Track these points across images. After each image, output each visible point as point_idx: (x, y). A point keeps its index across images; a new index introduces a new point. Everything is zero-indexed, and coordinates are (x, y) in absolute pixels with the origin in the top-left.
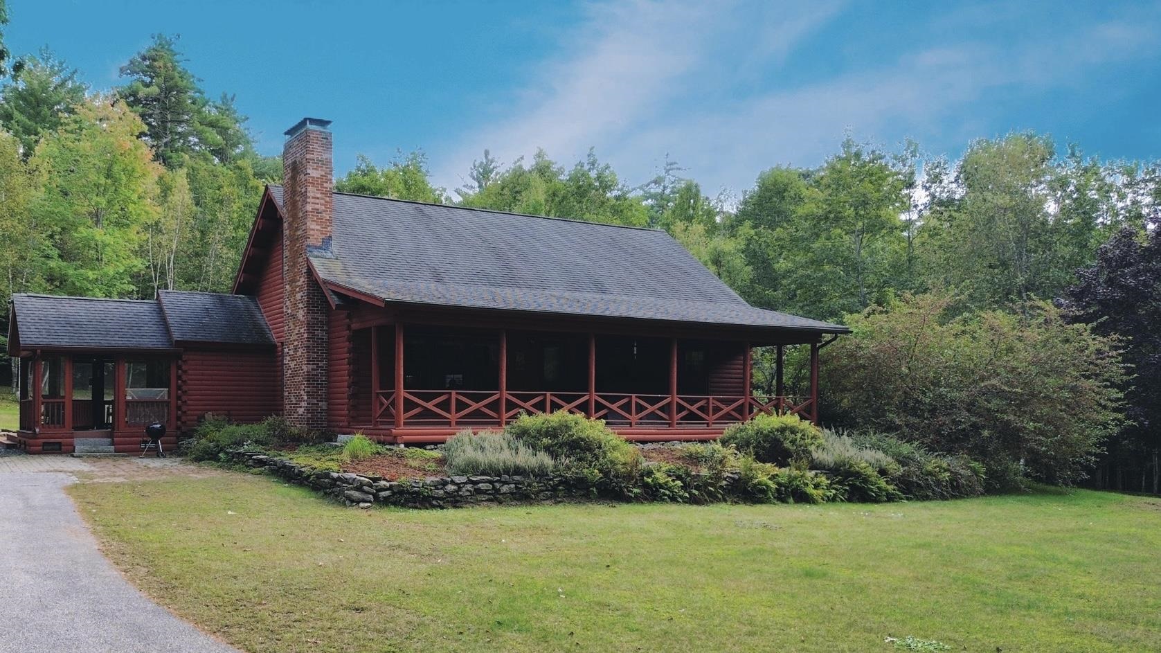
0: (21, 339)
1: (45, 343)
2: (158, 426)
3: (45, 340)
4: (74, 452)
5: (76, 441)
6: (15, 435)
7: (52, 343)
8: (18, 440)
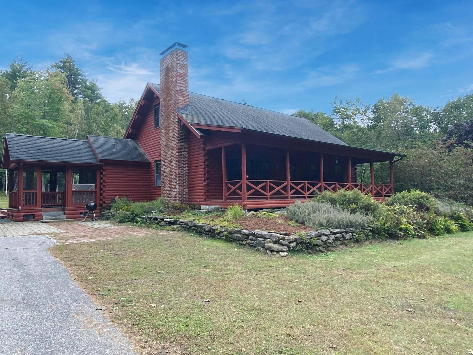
0: (10, 156)
1: (25, 159)
2: (93, 204)
3: (25, 157)
4: (42, 219)
5: (43, 213)
6: (6, 211)
7: (30, 159)
8: (7, 214)
